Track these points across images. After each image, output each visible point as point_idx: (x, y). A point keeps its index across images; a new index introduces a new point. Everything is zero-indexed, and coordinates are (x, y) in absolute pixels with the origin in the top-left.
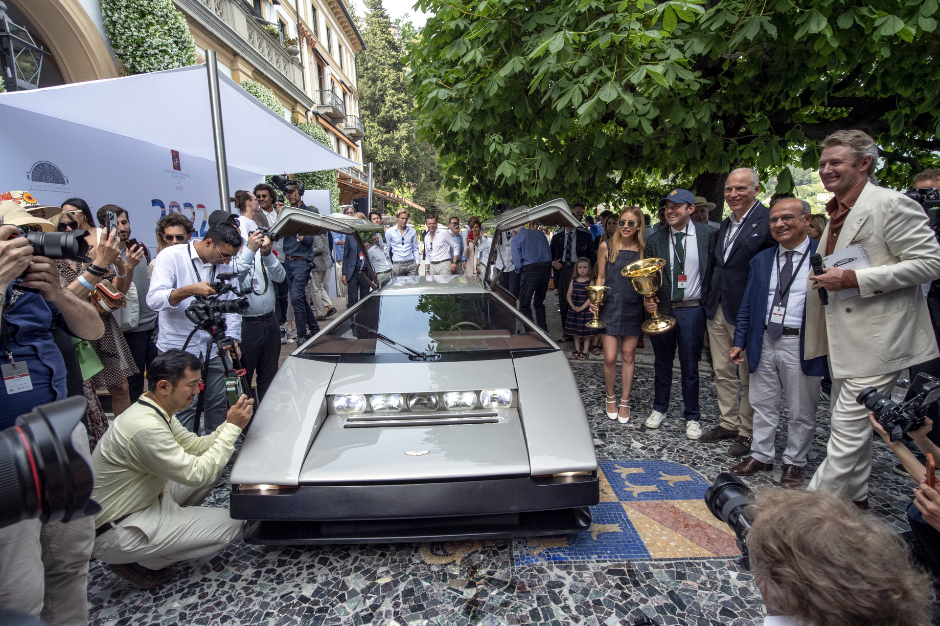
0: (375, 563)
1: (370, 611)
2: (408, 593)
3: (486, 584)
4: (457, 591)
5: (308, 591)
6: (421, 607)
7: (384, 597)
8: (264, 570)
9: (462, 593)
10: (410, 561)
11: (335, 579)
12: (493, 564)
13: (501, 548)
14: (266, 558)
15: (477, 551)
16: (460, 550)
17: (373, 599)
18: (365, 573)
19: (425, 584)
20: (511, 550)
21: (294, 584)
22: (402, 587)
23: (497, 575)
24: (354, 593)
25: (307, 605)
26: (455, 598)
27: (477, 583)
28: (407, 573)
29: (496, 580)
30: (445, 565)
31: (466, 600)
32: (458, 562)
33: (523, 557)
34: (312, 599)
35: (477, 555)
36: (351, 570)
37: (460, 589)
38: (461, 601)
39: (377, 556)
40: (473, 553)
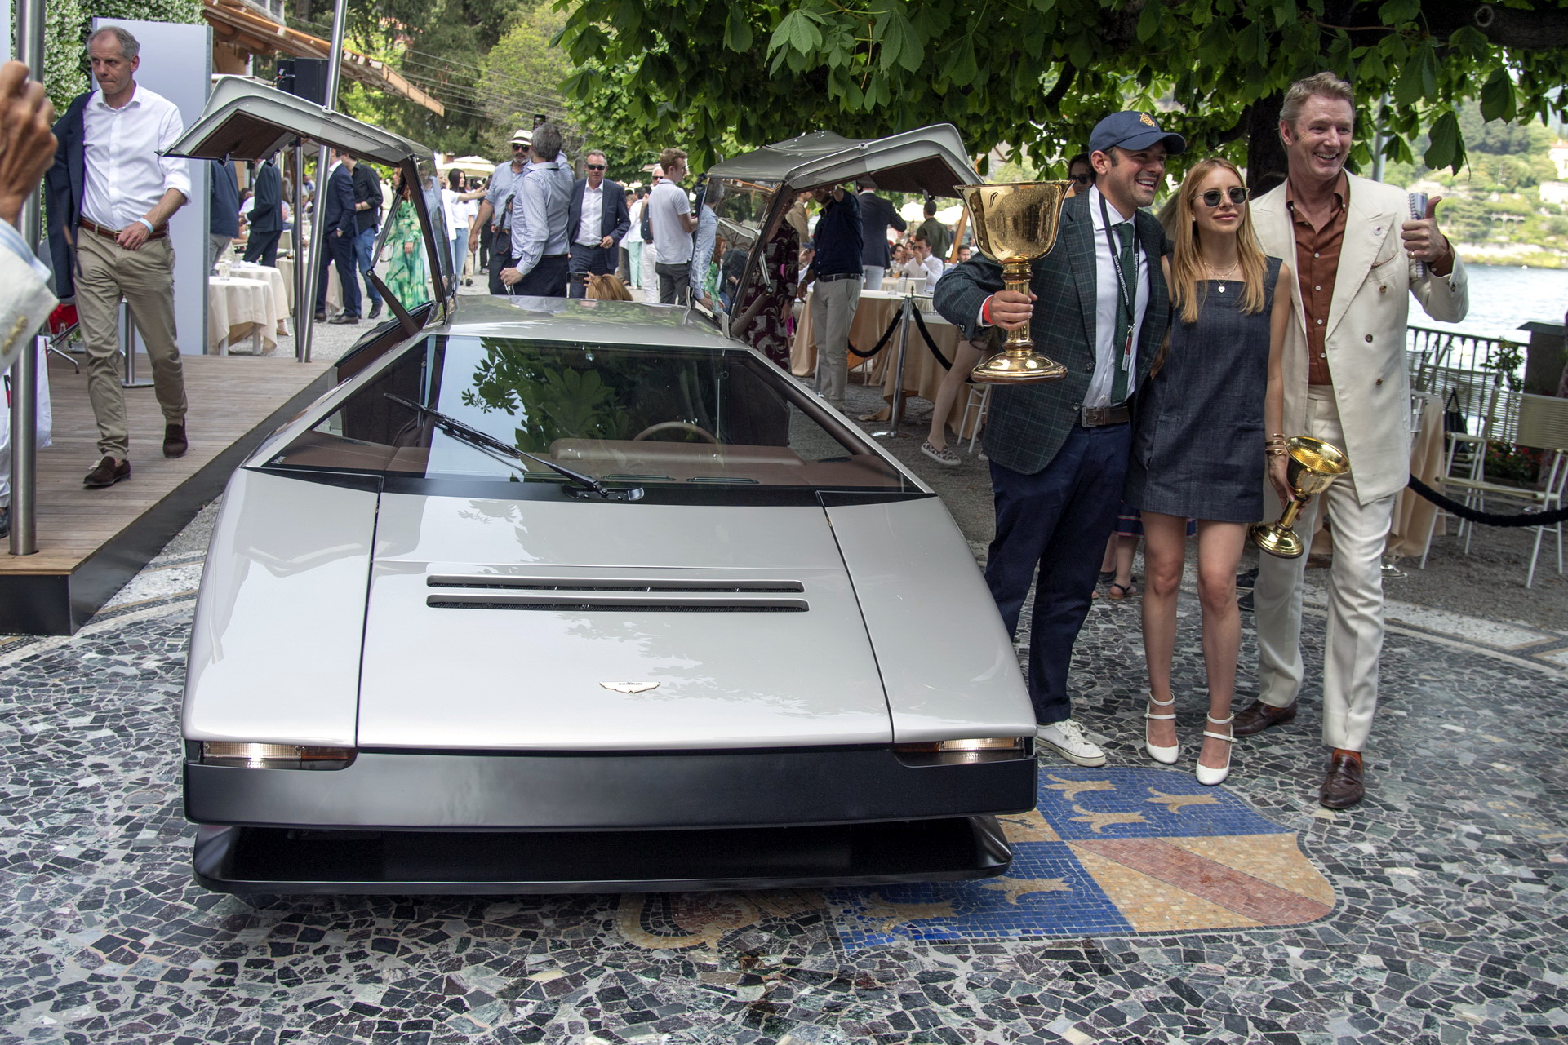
0: (514, 948)
1: (532, 1025)
2: (610, 996)
3: (784, 979)
4: (722, 990)
5: (371, 995)
6: (648, 1016)
7: (556, 1002)
8: (241, 962)
9: (735, 994)
10: (599, 944)
11: (427, 975)
12: (792, 947)
13: (806, 922)
14: (237, 939)
15: (752, 927)
16: (712, 924)
17: (530, 1006)
18: (497, 964)
19: (647, 981)
20: (829, 924)
21: (329, 985)
22: (592, 986)
23: (807, 964)
24: (480, 998)
25: (377, 1018)
26: (719, 1001)
27: (764, 978)
28: (599, 963)
29: (805, 972)
30: (683, 950)
31: (745, 1004)
32: (713, 944)
33: (859, 935)
34: (386, 1008)
35: (752, 933)
36: (460, 961)
37: (728, 986)
38: (734, 1006)
39: (515, 937)
40: (744, 929)
